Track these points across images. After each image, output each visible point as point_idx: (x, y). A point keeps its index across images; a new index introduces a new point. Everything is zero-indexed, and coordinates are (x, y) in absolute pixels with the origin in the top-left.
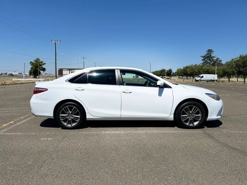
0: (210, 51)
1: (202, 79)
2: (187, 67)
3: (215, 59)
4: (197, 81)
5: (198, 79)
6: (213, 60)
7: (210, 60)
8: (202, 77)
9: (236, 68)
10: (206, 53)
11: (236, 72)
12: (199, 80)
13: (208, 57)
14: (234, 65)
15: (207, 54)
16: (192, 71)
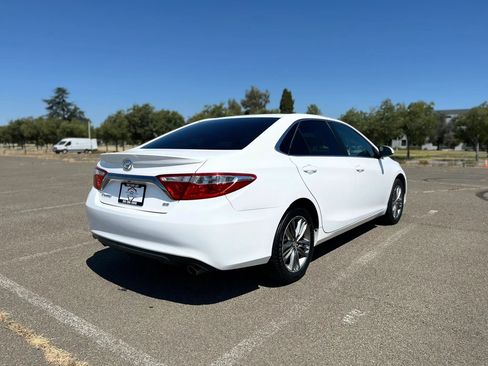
0: (61, 92)
1: (69, 148)
2: (19, 123)
3: (72, 108)
4: (58, 152)
5: (59, 147)
6: (69, 110)
7: (63, 110)
8: (69, 143)
9: (129, 126)
10: (54, 95)
11: (129, 135)
12: (62, 151)
13: (59, 103)
14: (126, 123)
15: (57, 97)
16: (35, 132)
